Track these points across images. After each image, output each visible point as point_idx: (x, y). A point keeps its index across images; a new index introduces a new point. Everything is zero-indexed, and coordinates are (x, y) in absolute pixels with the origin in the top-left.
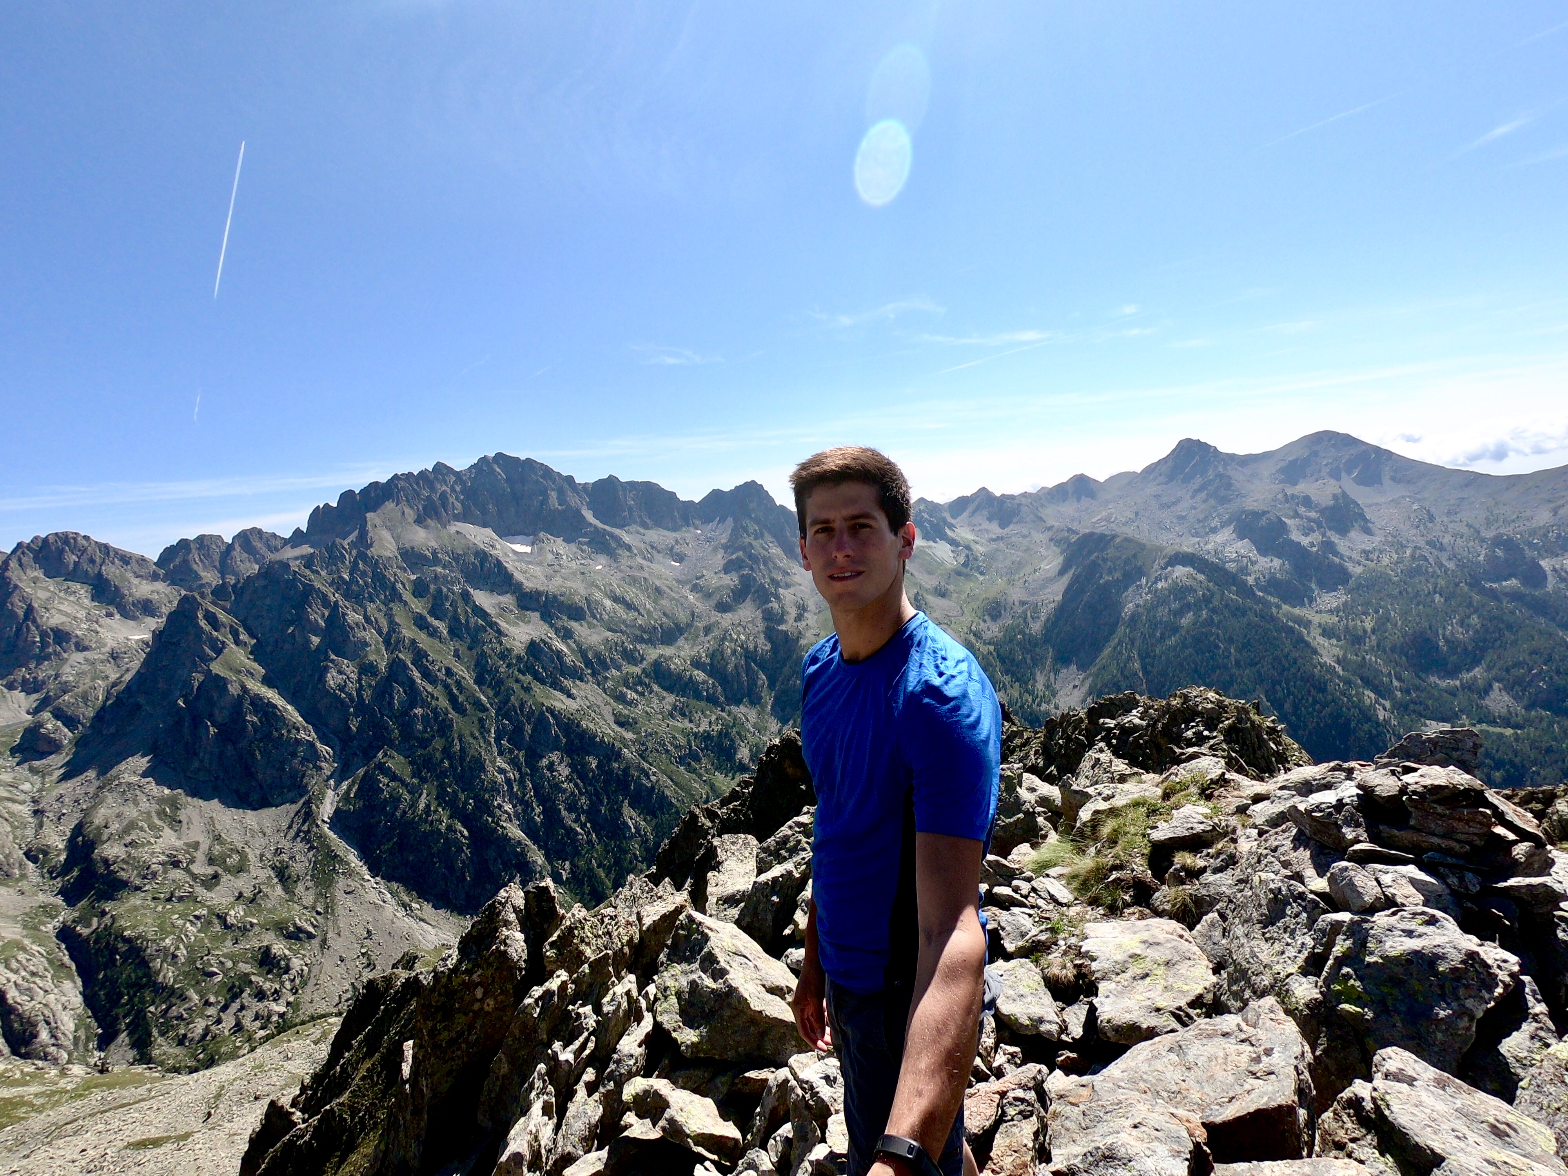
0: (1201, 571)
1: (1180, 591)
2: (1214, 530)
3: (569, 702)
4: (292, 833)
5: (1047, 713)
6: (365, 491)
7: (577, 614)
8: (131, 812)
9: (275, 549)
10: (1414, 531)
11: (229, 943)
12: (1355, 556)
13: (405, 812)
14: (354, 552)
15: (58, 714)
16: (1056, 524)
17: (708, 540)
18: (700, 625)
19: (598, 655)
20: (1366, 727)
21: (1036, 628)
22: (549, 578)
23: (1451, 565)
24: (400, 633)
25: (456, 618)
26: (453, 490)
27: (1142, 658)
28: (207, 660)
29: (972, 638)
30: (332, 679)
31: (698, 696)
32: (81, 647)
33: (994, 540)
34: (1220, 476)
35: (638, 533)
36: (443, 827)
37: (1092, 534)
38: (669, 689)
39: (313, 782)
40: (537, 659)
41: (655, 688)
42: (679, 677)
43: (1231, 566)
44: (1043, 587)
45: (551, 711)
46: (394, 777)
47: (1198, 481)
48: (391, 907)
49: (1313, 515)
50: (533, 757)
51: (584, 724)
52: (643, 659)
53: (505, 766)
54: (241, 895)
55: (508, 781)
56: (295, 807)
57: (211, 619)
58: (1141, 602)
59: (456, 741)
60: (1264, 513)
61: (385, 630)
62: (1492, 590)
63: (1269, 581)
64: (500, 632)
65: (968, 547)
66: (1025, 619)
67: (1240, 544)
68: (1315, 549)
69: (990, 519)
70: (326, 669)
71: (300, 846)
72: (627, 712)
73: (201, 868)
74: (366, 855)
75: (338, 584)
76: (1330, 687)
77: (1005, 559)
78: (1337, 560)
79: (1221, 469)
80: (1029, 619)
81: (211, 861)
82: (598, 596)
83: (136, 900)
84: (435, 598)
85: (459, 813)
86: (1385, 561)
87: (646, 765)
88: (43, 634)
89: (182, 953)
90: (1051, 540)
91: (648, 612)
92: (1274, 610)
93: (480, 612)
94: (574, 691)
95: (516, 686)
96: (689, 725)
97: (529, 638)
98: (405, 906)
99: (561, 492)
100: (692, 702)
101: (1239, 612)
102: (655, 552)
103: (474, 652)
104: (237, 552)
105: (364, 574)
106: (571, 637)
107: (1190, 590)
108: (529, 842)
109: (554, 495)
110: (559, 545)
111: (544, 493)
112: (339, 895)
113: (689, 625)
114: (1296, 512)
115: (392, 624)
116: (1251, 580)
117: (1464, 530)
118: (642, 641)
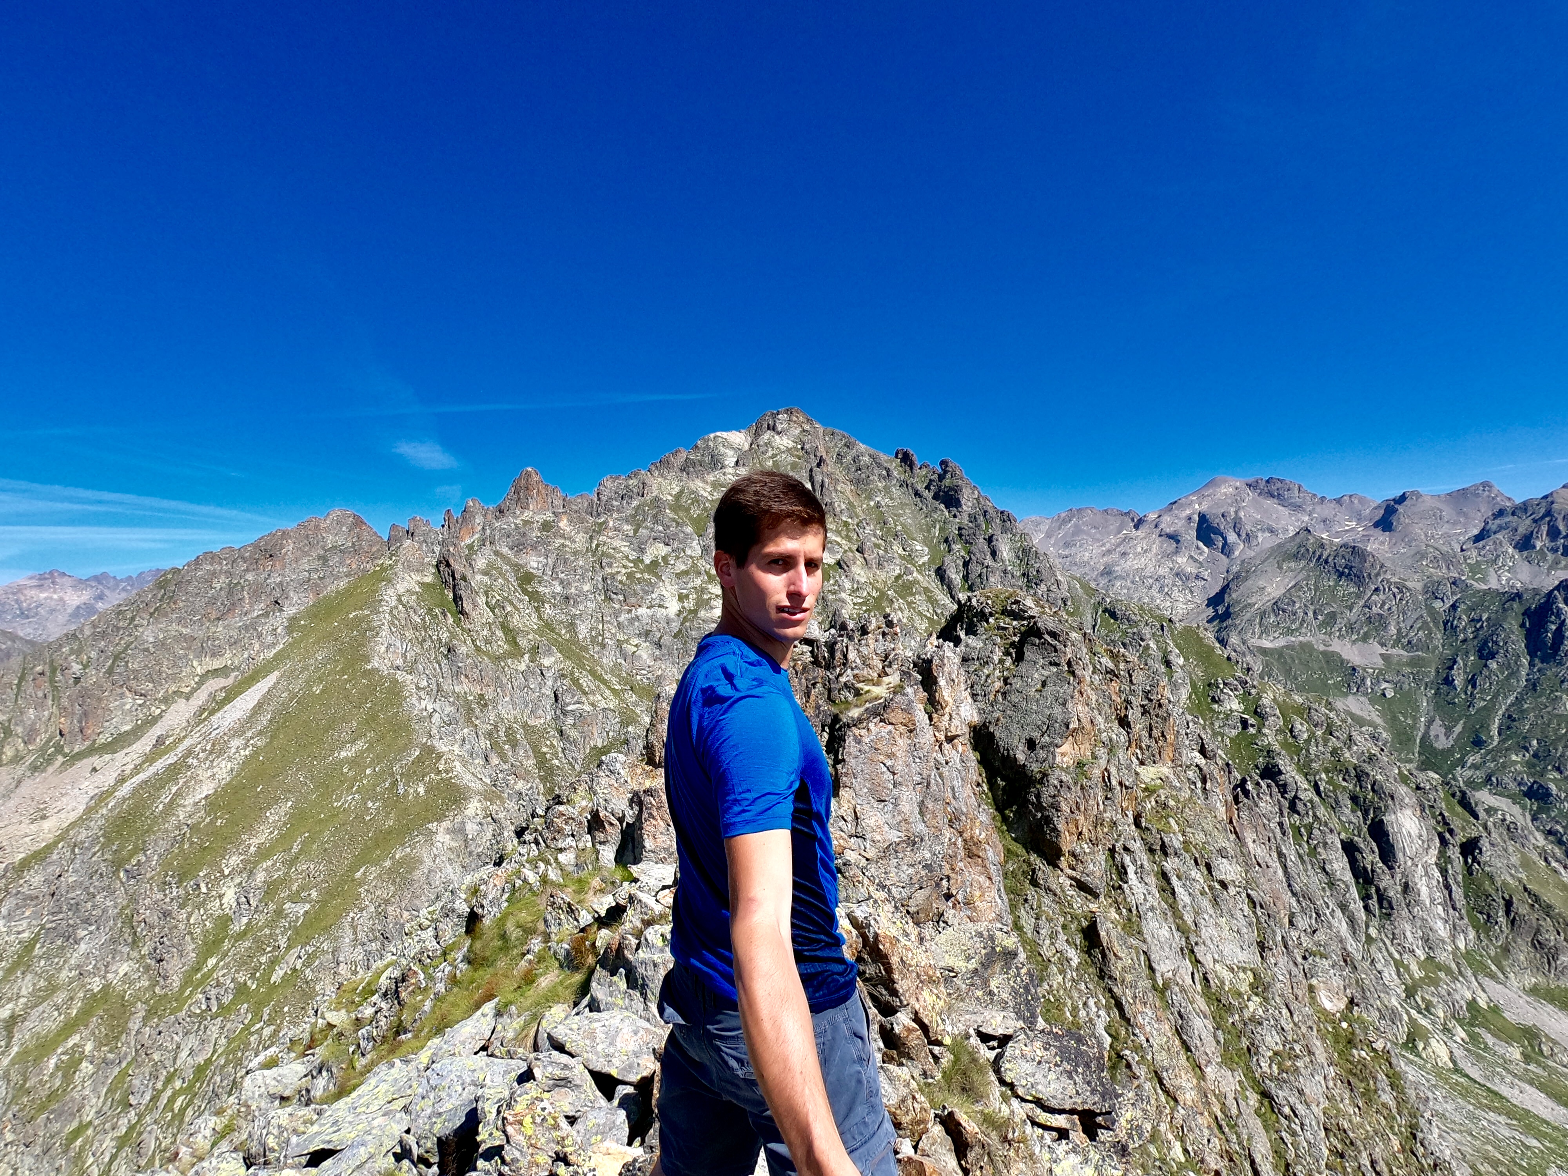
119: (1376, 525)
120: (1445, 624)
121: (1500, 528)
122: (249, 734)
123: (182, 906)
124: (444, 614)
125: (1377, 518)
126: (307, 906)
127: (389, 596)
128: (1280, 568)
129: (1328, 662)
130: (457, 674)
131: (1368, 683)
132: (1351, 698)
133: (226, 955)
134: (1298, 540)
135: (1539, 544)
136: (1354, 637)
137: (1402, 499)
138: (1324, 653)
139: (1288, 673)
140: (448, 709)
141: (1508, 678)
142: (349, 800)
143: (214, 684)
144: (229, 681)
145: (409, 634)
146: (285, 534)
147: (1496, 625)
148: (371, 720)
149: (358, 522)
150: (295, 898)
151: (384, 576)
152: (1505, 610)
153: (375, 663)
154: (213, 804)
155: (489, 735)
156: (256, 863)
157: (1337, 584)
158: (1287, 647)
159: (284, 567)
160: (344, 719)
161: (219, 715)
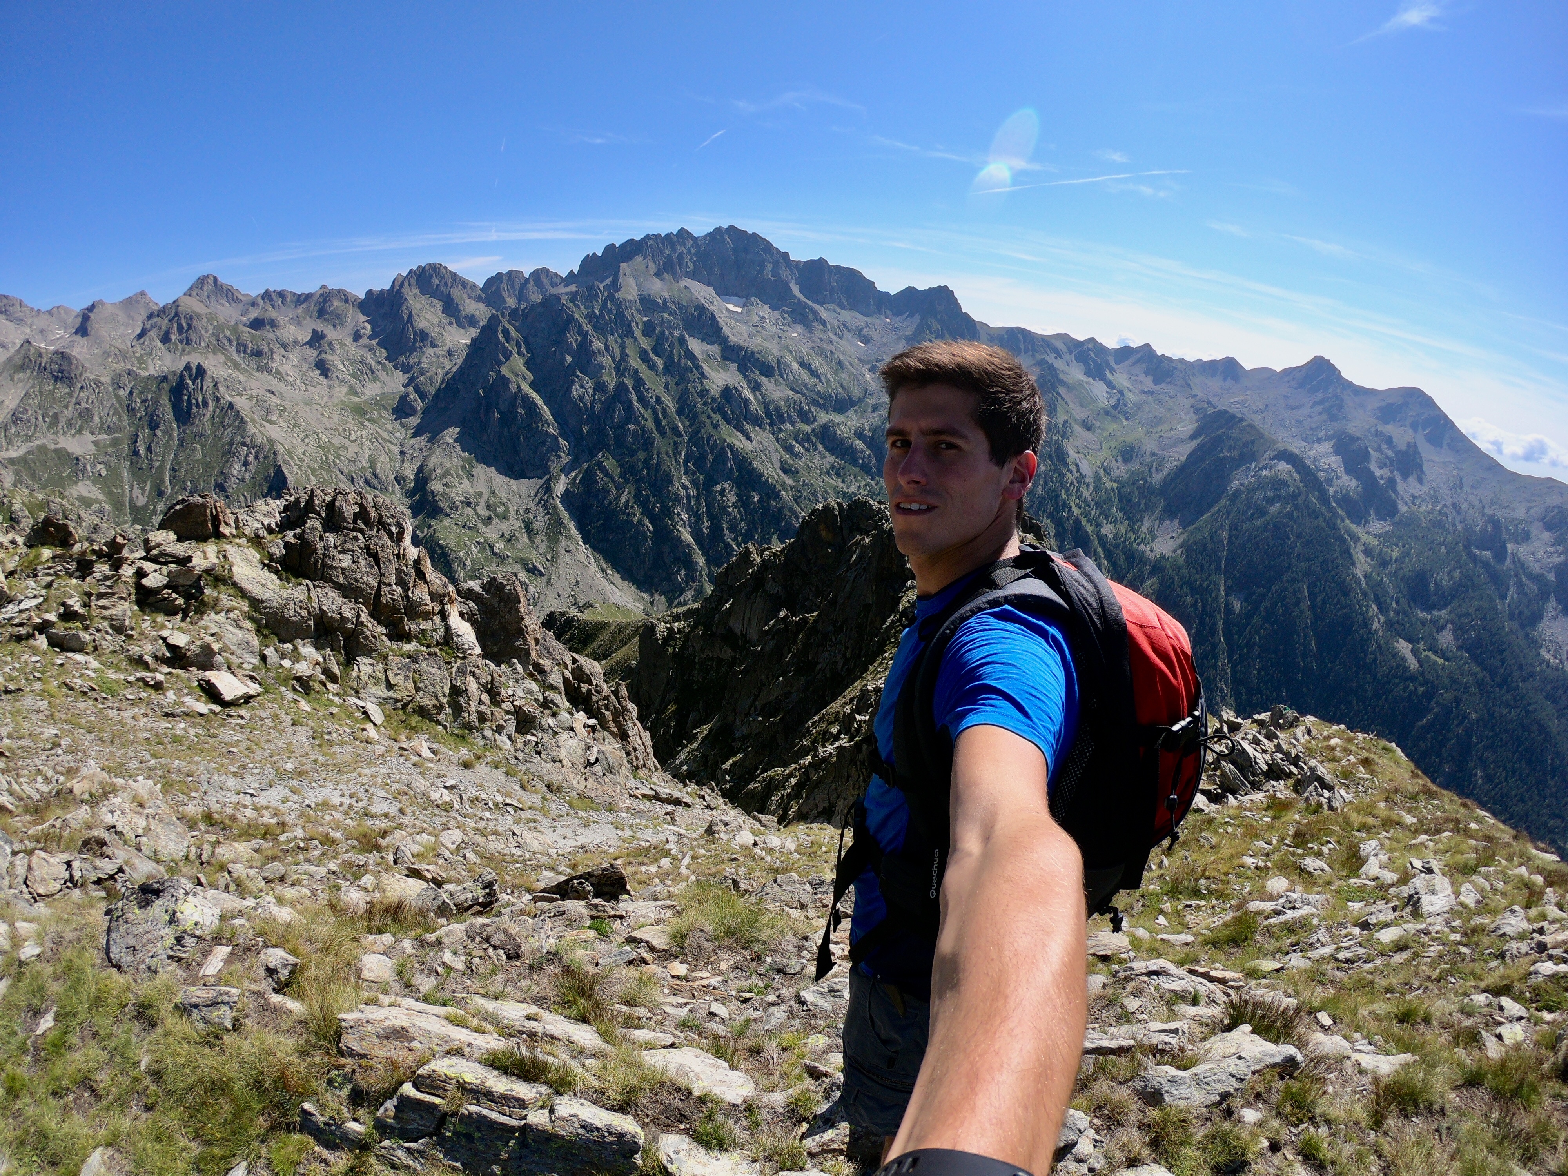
0: (1298, 472)
1: (1278, 483)
2: (1319, 441)
3: (747, 443)
4: (537, 500)
5: (1143, 552)
6: (623, 246)
7: (768, 371)
8: (448, 464)
9: (554, 285)
10: (1447, 492)
11: (494, 565)
12: (1407, 497)
13: (610, 503)
14: (606, 294)
15: (417, 390)
16: (1200, 394)
17: (895, 329)
18: (870, 401)
19: (778, 409)
20: (1362, 632)
21: (1157, 478)
22: (751, 336)
23: (1460, 527)
24: (627, 362)
25: (671, 357)
26: (689, 251)
27: (1230, 529)
28: (500, 363)
29: (1102, 472)
30: (576, 391)
31: (854, 463)
32: (434, 345)
33: (1145, 393)
34: (1336, 396)
35: (835, 311)
36: (635, 520)
37: (1226, 412)
38: (831, 451)
39: (554, 467)
40: (729, 402)
41: (820, 447)
42: (842, 442)
43: (1322, 475)
44: (1174, 445)
45: (731, 447)
46: (607, 474)
47: (1320, 395)
48: (593, 568)
49: (1390, 453)
50: (710, 482)
51: (755, 464)
52: (815, 420)
53: (687, 483)
54: (503, 535)
55: (688, 496)
56: (541, 482)
57: (506, 332)
58: (1246, 483)
59: (655, 456)
60: (1358, 439)
61: (618, 358)
62: (1475, 555)
63: (1344, 496)
64: (703, 375)
65: (1121, 393)
66: (1150, 469)
67: (1334, 458)
68: (1382, 482)
69: (1147, 374)
70: (573, 382)
71: (540, 510)
72: (792, 462)
73: (482, 511)
74: (581, 529)
75: (590, 317)
76: (1352, 595)
77: (1150, 412)
78: (1393, 496)
79: (1338, 391)
80: (1154, 469)
81: (488, 507)
82: (788, 359)
83: (446, 522)
84: (658, 338)
85: (647, 512)
86: (1423, 509)
87: (797, 509)
88: (415, 334)
89: (468, 563)
90: (1192, 407)
91: (828, 381)
92: (1339, 521)
93: (691, 356)
94: (752, 435)
95: (706, 421)
96: (841, 485)
97: (725, 383)
98: (602, 570)
99: (776, 264)
100: (849, 466)
101: (1314, 514)
102: (845, 331)
103: (680, 387)
104: (531, 286)
105: (610, 311)
106: (759, 390)
107: (1285, 484)
108: (695, 547)
109: (769, 266)
110: (765, 310)
111: (762, 265)
112: (562, 551)
113: (861, 400)
114: (1380, 446)
115: (624, 355)
116: (1331, 491)
117: (1476, 503)
118: (818, 405)
119: (76, 333)
120: (128, 406)
121: (152, 327)
125: (77, 325)
128: (12, 380)
129: (59, 458)
131: (89, 468)
132: (80, 484)
134: (23, 352)
135: (173, 337)
136: (73, 431)
137: (92, 308)
138: (56, 451)
139: (33, 476)
141: (168, 442)
147: (156, 402)
152: (160, 390)
157: (55, 388)
158: (28, 453)
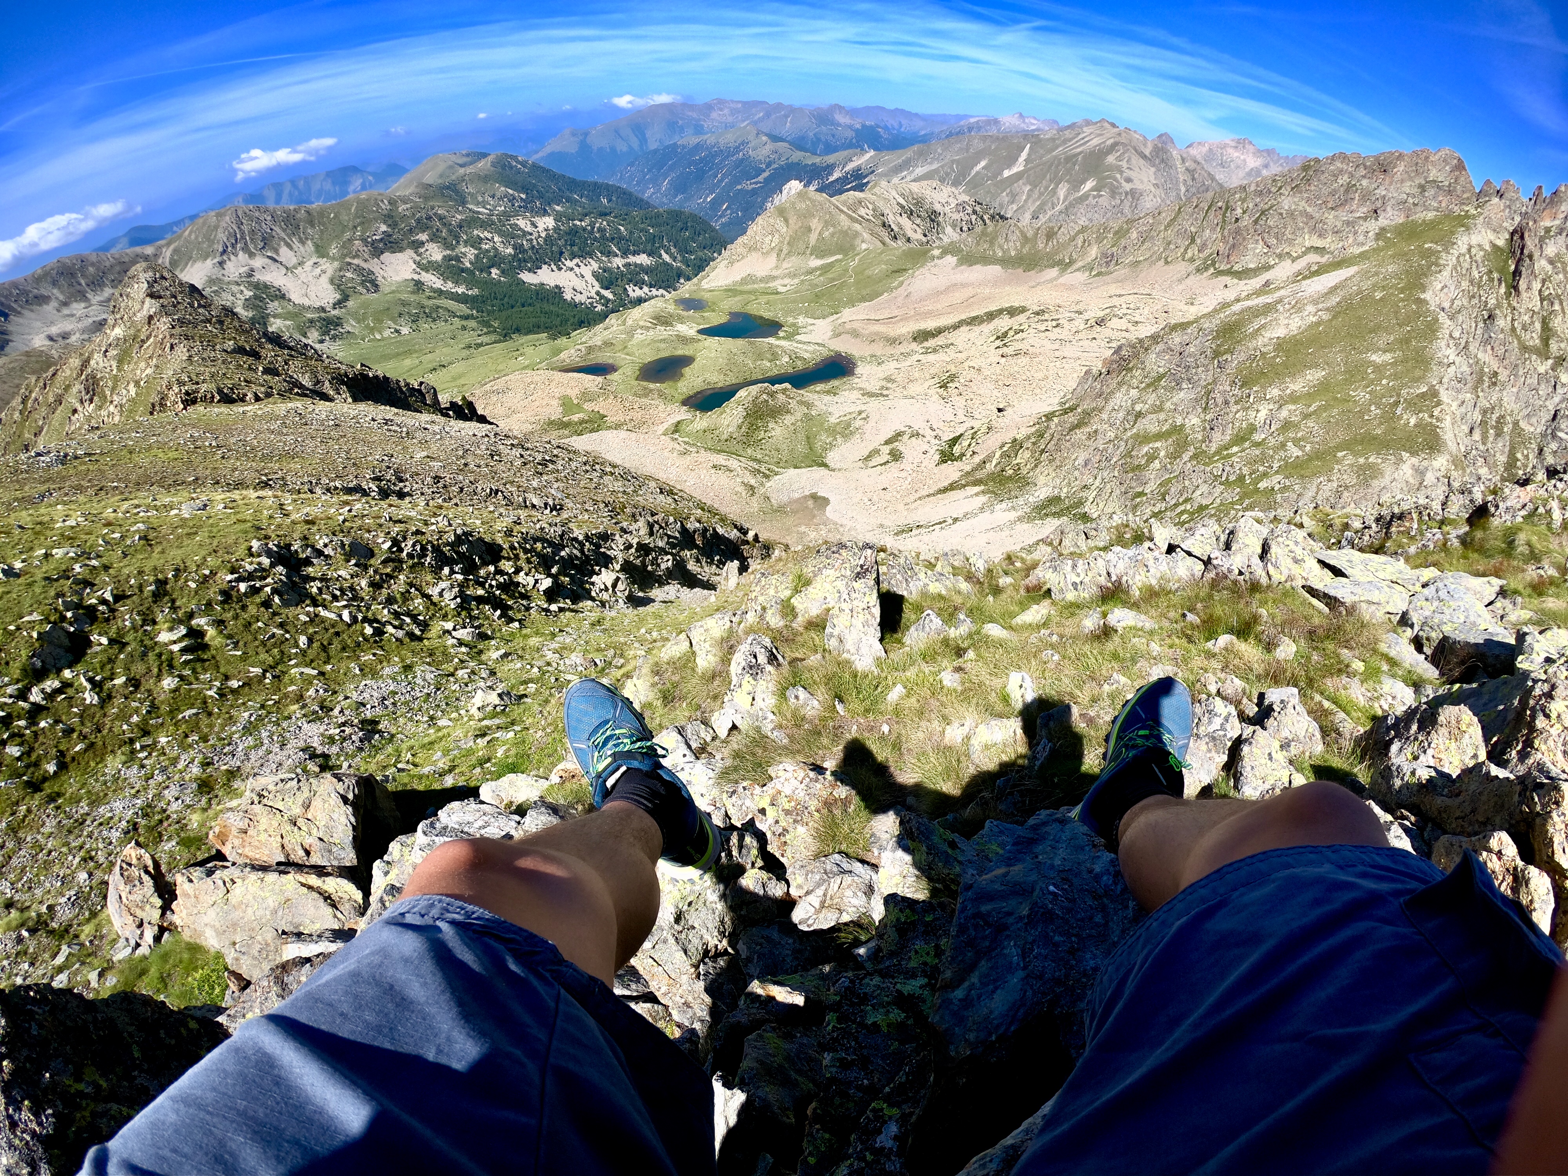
122: (1320, 306)
123: (1236, 403)
124: (1500, 280)
126: (1300, 453)
127: (1463, 242)
130: (1486, 341)
133: (1243, 451)
140: (1465, 368)
142: (1361, 395)
143: (1313, 258)
144: (1324, 260)
145: (1465, 284)
146: (1401, 157)
148: (1405, 341)
149: (1460, 167)
150: (1296, 442)
151: (1463, 222)
153: (1427, 296)
154: (1281, 345)
155: (1484, 412)
156: (1286, 403)
159: (1391, 183)
160: (1386, 330)
161: (1308, 281)
